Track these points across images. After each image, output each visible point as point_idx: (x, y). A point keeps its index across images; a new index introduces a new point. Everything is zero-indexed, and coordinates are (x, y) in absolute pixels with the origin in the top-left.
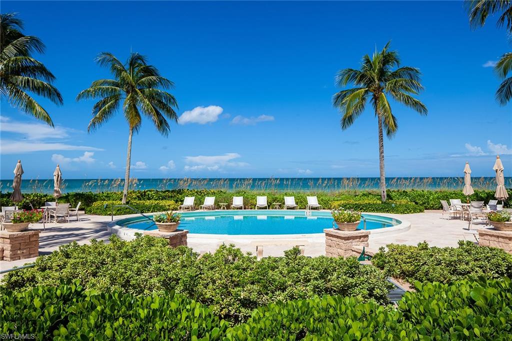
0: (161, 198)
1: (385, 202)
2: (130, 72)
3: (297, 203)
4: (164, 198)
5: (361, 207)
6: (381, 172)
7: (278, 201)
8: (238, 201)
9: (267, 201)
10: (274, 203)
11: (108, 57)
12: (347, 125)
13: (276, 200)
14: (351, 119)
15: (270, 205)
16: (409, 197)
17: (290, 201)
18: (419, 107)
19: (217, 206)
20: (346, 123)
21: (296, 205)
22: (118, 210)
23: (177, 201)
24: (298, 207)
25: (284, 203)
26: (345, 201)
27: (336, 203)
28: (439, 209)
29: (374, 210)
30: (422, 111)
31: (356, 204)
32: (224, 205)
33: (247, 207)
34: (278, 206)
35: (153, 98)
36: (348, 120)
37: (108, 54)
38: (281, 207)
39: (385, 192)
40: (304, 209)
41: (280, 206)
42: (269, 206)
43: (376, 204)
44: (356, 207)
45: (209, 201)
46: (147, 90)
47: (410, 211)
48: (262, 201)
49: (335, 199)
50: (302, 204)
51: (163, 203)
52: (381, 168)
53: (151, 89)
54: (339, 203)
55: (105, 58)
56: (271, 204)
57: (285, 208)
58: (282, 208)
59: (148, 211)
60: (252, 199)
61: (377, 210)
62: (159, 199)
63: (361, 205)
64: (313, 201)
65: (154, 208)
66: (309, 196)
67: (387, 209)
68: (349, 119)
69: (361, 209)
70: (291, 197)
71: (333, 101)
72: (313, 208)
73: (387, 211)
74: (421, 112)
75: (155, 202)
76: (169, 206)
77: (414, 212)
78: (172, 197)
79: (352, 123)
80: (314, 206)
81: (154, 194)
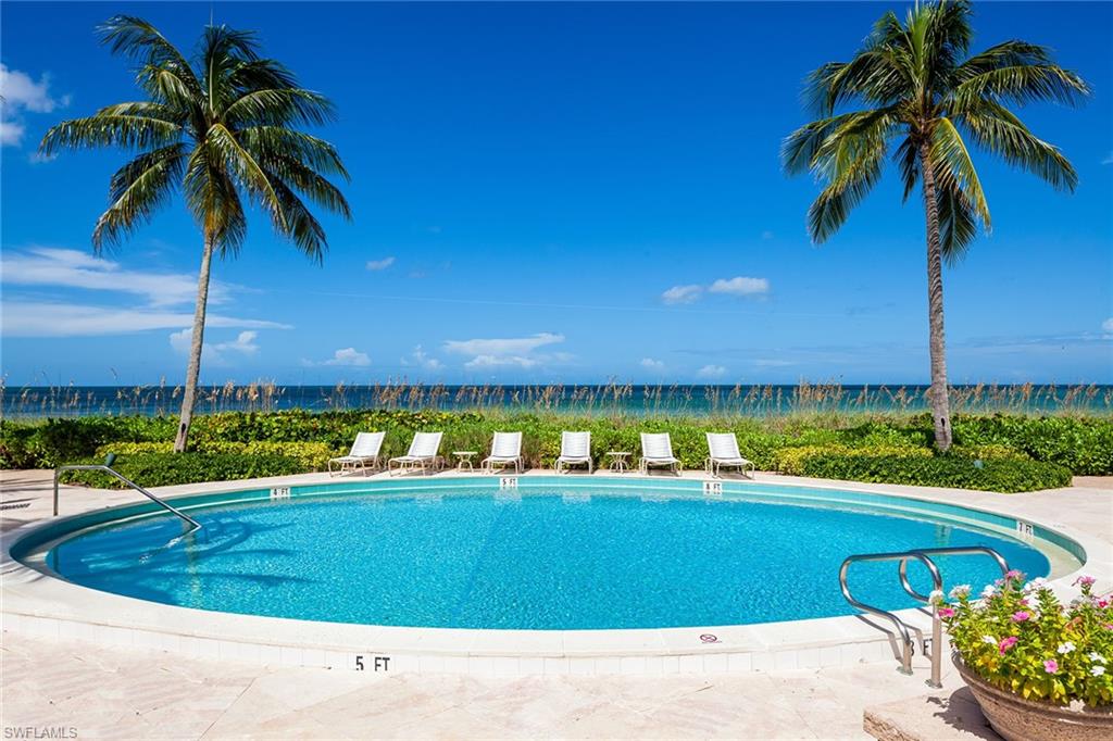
0: (293, 434)
1: (947, 454)
2: (208, 79)
3: (677, 454)
4: (303, 436)
5: (873, 467)
6: (934, 361)
7: (622, 446)
8: (507, 445)
9: (592, 447)
10: (612, 453)
11: (140, 31)
12: (827, 229)
13: (616, 442)
14: (839, 207)
15: (598, 458)
16: (1010, 436)
17: (657, 446)
18: (1052, 167)
19: (446, 459)
20: (824, 222)
21: (674, 460)
22: (142, 474)
23: (336, 445)
24: (682, 465)
25: (640, 453)
26: (820, 449)
27: (793, 455)
28: (1103, 474)
29: (913, 477)
30: (1061, 177)
31: (855, 458)
32: (465, 457)
33: (534, 462)
34: (621, 462)
35: (270, 153)
36: (831, 212)
37: (139, 23)
38: (631, 463)
39: (948, 424)
40: (698, 468)
41: (628, 458)
42: (596, 461)
43: (920, 459)
44: (857, 466)
45: (426, 444)
46: (253, 133)
47: (1034, 484)
48: (576, 445)
49: (790, 440)
50: (691, 454)
51: (293, 449)
52: (935, 348)
53: (265, 128)
54: (802, 452)
55: (130, 32)
56: (602, 454)
57: (642, 466)
58: (635, 467)
59: (241, 473)
60: (550, 439)
61: (925, 478)
62: (287, 438)
63: (872, 460)
64: (723, 446)
65: (259, 466)
66: (710, 430)
67: (959, 477)
68: (832, 209)
69: (872, 474)
70: (661, 435)
71: (783, 156)
72: (726, 469)
73: (959, 482)
74: (1056, 181)
75: (270, 446)
76: (310, 458)
77: (1047, 486)
78: (324, 431)
79: (843, 221)
80: (728, 462)
81: (275, 425)
